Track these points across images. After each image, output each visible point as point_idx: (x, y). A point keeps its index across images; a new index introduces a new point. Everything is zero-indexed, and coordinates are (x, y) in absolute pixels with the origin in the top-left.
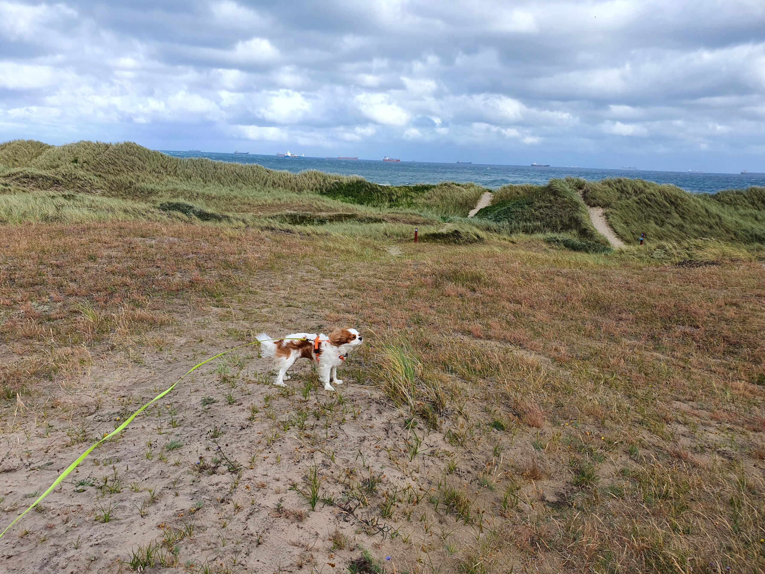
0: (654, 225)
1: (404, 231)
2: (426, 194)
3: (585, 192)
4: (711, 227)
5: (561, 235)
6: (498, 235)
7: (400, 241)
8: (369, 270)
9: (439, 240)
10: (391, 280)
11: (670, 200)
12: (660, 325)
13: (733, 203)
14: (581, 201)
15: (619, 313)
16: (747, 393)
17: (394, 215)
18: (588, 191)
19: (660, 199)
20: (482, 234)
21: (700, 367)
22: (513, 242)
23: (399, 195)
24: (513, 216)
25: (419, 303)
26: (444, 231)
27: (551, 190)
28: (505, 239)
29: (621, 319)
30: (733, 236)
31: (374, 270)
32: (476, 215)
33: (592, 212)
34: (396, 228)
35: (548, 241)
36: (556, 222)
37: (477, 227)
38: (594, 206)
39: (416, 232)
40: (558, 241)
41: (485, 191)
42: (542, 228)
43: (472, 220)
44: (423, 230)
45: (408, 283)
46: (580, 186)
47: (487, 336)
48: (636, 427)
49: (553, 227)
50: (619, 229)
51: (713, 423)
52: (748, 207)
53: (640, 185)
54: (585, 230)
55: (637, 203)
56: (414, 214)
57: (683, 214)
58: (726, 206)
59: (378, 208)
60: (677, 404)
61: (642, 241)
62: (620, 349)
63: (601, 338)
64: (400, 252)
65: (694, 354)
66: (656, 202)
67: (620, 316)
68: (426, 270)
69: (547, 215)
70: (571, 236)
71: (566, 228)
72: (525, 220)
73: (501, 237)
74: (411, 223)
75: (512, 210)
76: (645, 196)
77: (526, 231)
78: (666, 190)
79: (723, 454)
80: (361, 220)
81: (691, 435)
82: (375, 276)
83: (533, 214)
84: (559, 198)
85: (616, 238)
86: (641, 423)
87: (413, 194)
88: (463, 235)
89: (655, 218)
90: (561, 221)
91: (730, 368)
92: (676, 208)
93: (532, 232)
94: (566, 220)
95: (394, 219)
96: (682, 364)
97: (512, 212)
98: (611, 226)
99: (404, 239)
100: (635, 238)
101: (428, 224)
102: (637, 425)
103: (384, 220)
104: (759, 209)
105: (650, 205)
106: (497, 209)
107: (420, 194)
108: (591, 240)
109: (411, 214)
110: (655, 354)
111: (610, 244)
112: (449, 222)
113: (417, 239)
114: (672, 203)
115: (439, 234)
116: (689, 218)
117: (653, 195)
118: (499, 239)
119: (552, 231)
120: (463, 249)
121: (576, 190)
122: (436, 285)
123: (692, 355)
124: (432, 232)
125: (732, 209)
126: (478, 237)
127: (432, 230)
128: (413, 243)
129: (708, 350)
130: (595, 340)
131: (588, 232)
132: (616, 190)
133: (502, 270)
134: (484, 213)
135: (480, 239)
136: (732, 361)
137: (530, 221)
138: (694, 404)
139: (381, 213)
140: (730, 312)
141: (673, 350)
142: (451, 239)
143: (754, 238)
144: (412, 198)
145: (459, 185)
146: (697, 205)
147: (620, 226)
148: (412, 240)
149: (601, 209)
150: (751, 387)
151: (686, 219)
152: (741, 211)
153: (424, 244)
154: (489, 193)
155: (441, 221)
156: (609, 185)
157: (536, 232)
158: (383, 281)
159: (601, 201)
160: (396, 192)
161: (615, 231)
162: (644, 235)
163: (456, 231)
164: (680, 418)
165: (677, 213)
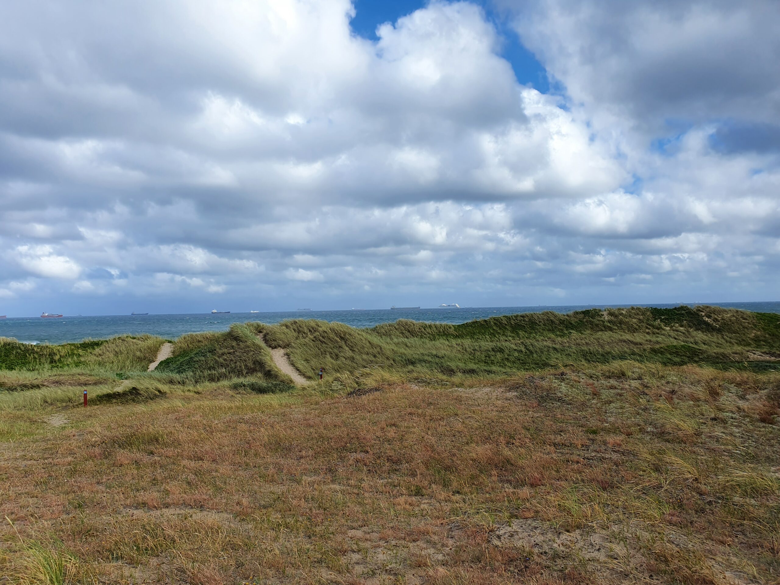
0: (330, 359)
1: (71, 395)
2: (97, 350)
3: (265, 336)
4: (375, 356)
5: (247, 379)
6: (182, 387)
7: (66, 408)
8: (16, 452)
9: (114, 401)
10: (46, 459)
11: (340, 336)
12: (335, 456)
13: (387, 334)
14: (263, 344)
15: (300, 452)
16: (408, 506)
17: (56, 378)
18: (268, 334)
19: (332, 335)
20: (164, 388)
21: (371, 490)
22: (198, 393)
23: (62, 354)
24: (197, 366)
25: (83, 480)
26: (119, 389)
27: (232, 336)
28: (189, 390)
29: (301, 457)
30: (392, 362)
31: (23, 451)
32: (156, 368)
33: (274, 353)
34: (59, 392)
35: (235, 387)
36: (240, 367)
37: (159, 381)
38: (275, 347)
39: (85, 395)
40: (244, 385)
41: (164, 342)
42: (228, 374)
43: (153, 374)
44: (94, 392)
45: (70, 459)
46: (259, 329)
47: (164, 504)
48: (316, 567)
49: (239, 372)
50: (301, 367)
51: (382, 543)
52: (400, 336)
53: (313, 324)
54: (269, 371)
55: (313, 341)
56: (83, 374)
57: (352, 347)
58: (383, 337)
59: (36, 372)
60: (351, 533)
61: (321, 375)
62: (301, 489)
63: (283, 481)
64: (66, 421)
65: (365, 478)
66: (329, 339)
67: (301, 453)
68: (93, 439)
69: (232, 360)
70: (257, 379)
71: (251, 371)
72: (210, 369)
73: (186, 388)
74: (80, 384)
75: (195, 360)
76: (319, 334)
77: (212, 379)
78: (336, 328)
79: (389, 572)
80: (12, 389)
81: (363, 562)
82: (24, 457)
83: (217, 362)
84: (241, 343)
85: (299, 376)
86: (320, 562)
87: (81, 352)
88: (142, 392)
89: (331, 353)
90: (246, 366)
91: (395, 486)
92: (345, 342)
93: (218, 380)
94: (250, 365)
95: (57, 382)
96: (356, 491)
97: (195, 361)
98: (293, 364)
99: (71, 405)
100: (315, 373)
101: (101, 383)
102: (316, 565)
103: (43, 385)
104: (407, 338)
105: (324, 342)
106: (179, 360)
107: (89, 351)
108: (276, 381)
109: (79, 374)
110: (332, 486)
111: (294, 383)
112: (126, 379)
113: (86, 402)
114: (342, 338)
115: (114, 394)
116: (357, 350)
117: (326, 332)
118: (183, 391)
119: (238, 377)
120: (140, 408)
121: (256, 334)
122: (106, 455)
123: (364, 480)
124: (105, 393)
125: (388, 340)
126: (159, 391)
127: (105, 390)
128: (83, 408)
129: (376, 472)
130: (278, 484)
131: (272, 373)
132: (293, 331)
133: (183, 426)
134: (165, 364)
135: (162, 394)
136: (395, 478)
137: (214, 368)
138: (365, 529)
139: (39, 377)
140: (391, 433)
141: (348, 479)
142: (129, 398)
143: (408, 362)
144: (79, 355)
145: (134, 338)
146: (362, 338)
147: (301, 364)
148: (81, 404)
149: (282, 350)
150: (410, 500)
151: (355, 351)
152: (395, 340)
153: (96, 407)
154: (169, 344)
155: (116, 378)
156: (287, 326)
157: (221, 379)
158: (35, 462)
159: (281, 342)
160: (59, 351)
161: (298, 369)
162: (323, 370)
163: (134, 388)
164: (355, 547)
165: (347, 346)
